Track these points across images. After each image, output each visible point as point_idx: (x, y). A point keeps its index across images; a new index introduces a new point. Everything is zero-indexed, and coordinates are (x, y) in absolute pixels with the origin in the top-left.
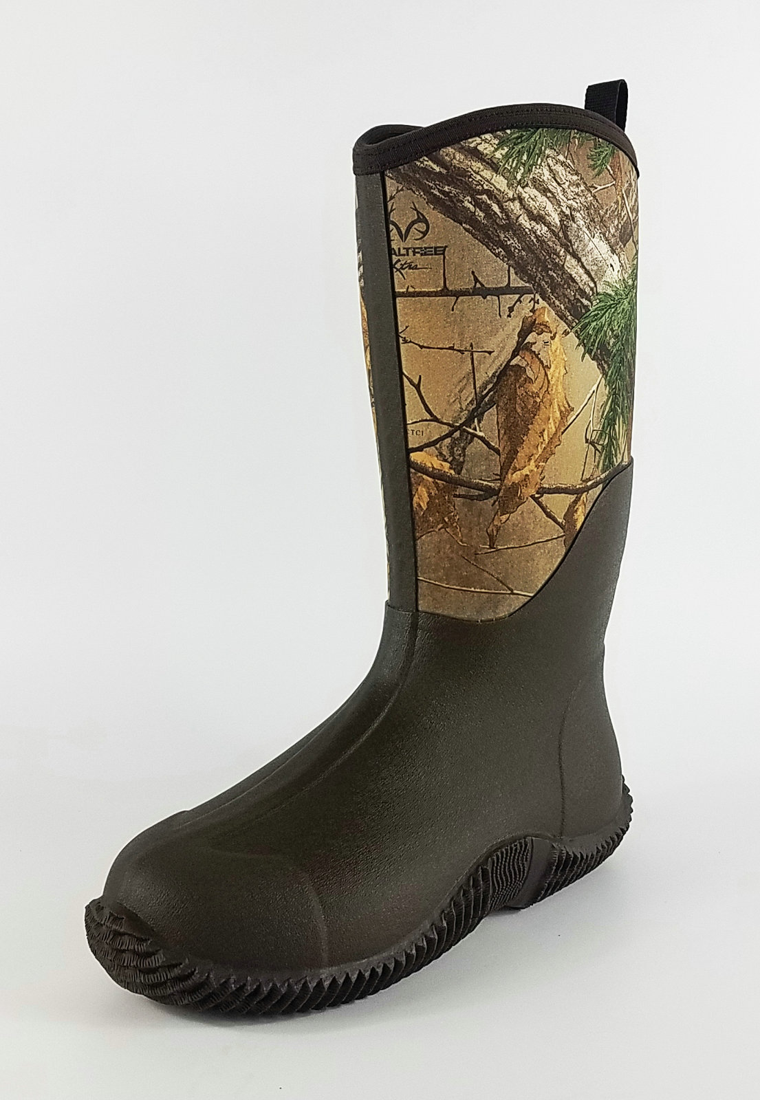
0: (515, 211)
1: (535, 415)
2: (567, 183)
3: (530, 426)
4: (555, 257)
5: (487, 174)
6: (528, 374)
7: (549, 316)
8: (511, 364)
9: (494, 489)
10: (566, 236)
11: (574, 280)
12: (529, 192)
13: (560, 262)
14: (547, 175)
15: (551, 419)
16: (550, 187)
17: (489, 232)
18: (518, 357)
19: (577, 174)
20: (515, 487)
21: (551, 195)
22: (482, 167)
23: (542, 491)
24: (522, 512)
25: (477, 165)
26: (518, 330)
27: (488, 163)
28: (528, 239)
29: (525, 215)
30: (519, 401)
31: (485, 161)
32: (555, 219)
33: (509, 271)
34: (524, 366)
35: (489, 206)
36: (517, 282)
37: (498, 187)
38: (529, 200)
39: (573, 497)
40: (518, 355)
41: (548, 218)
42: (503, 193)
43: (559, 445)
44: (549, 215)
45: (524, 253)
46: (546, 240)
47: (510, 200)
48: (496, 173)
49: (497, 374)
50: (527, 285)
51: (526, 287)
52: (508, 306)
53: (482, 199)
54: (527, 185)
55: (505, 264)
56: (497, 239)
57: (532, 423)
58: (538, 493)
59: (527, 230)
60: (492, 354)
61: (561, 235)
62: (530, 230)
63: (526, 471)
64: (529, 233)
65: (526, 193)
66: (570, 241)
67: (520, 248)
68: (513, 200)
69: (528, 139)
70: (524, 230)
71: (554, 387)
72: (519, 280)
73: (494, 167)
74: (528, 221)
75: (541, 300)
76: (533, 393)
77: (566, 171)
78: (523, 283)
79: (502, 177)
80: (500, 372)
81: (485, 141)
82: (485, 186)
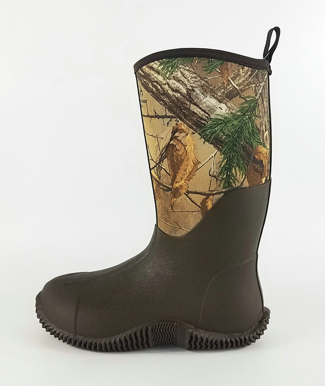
0: (166, 88)
1: (182, 163)
2: (190, 78)
3: (180, 167)
4: (185, 105)
5: (156, 75)
6: (177, 147)
7: (184, 127)
8: (170, 143)
9: (170, 188)
10: (190, 97)
11: (196, 114)
12: (172, 82)
13: (188, 107)
14: (179, 75)
15: (189, 165)
16: (181, 79)
17: (158, 96)
18: (172, 141)
19: (195, 73)
20: (177, 189)
21: (181, 82)
22: (154, 73)
23: (189, 192)
24: (181, 199)
25: (152, 72)
26: (172, 131)
27: (156, 71)
28: (172, 98)
29: (170, 90)
30: (175, 157)
31: (155, 71)
32: (184, 91)
33: (166, 110)
34: (175, 144)
35: (157, 87)
36: (169, 114)
37: (160, 80)
38: (172, 84)
39: (205, 197)
40: (172, 140)
41: (180, 91)
42: (161, 82)
43: (194, 175)
44: (181, 90)
45: (171, 103)
46: (180, 99)
47: (164, 84)
48: (159, 75)
49: (166, 146)
50: (173, 115)
51: (173, 116)
52: (167, 122)
53: (154, 84)
54: (171, 79)
55: (164, 107)
56: (160, 98)
57: (181, 166)
58: (186, 192)
59: (171, 95)
60: (163, 139)
61: (187, 97)
62: (172, 95)
63: (181, 183)
64: (172, 96)
65: (170, 82)
66: (193, 99)
67: (169, 102)
68: (165, 84)
69: (172, 62)
70: (170, 95)
71: (189, 153)
72: (170, 113)
73: (158, 73)
74: (172, 92)
75: (180, 121)
76: (180, 154)
77: (189, 73)
78: (171, 114)
79: (161, 76)
80: (167, 146)
81: (155, 63)
82: (155, 79)
